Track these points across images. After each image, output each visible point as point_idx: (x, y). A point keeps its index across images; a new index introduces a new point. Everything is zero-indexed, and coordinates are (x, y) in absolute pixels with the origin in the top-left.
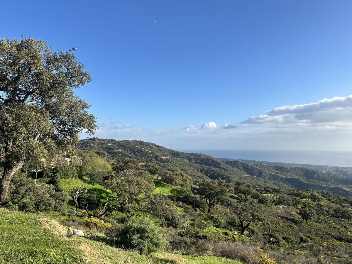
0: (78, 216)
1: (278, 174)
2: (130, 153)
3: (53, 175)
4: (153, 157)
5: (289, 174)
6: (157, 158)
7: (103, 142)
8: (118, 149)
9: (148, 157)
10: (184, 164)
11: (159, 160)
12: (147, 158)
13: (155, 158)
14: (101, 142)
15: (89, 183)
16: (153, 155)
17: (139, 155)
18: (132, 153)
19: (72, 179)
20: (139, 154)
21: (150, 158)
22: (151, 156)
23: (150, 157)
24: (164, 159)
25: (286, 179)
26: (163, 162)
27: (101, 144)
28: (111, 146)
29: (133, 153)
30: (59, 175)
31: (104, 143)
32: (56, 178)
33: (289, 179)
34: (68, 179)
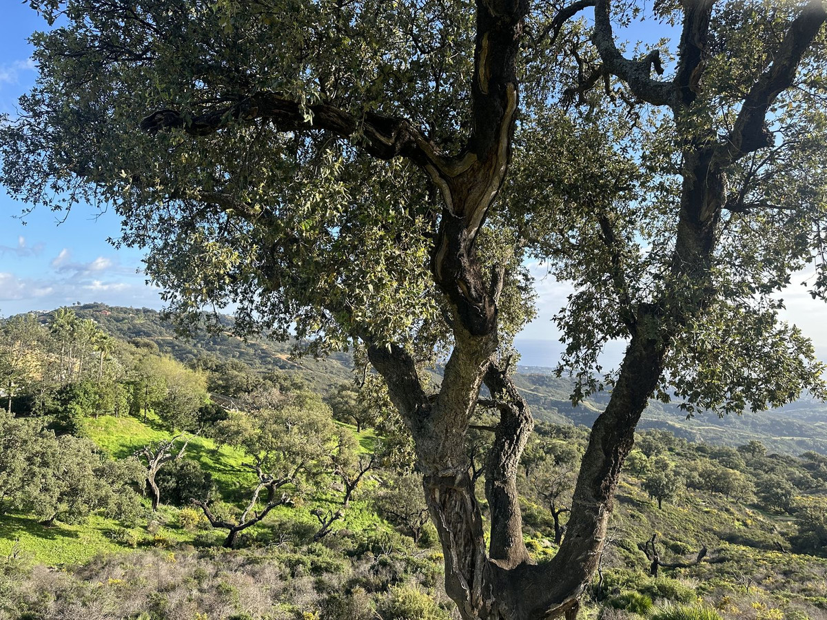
0: (167, 526)
1: (537, 392)
2: (195, 345)
3: (60, 409)
4: (255, 354)
5: (558, 391)
6: (266, 357)
7: (122, 315)
8: (161, 333)
9: (241, 353)
10: (331, 372)
11: (270, 363)
12: (239, 357)
13: (261, 358)
14: (115, 314)
15: (160, 427)
16: (256, 351)
17: (219, 350)
18: (199, 345)
19: (113, 418)
20: (218, 347)
21: (248, 358)
22: (252, 351)
23: (247, 354)
24: (283, 361)
25: (555, 404)
26: (282, 367)
27: (118, 320)
28: (142, 325)
29: (202, 344)
30: (77, 407)
31: (124, 319)
32: (71, 416)
33: (560, 403)
34: (103, 418)
